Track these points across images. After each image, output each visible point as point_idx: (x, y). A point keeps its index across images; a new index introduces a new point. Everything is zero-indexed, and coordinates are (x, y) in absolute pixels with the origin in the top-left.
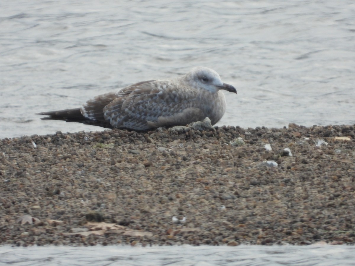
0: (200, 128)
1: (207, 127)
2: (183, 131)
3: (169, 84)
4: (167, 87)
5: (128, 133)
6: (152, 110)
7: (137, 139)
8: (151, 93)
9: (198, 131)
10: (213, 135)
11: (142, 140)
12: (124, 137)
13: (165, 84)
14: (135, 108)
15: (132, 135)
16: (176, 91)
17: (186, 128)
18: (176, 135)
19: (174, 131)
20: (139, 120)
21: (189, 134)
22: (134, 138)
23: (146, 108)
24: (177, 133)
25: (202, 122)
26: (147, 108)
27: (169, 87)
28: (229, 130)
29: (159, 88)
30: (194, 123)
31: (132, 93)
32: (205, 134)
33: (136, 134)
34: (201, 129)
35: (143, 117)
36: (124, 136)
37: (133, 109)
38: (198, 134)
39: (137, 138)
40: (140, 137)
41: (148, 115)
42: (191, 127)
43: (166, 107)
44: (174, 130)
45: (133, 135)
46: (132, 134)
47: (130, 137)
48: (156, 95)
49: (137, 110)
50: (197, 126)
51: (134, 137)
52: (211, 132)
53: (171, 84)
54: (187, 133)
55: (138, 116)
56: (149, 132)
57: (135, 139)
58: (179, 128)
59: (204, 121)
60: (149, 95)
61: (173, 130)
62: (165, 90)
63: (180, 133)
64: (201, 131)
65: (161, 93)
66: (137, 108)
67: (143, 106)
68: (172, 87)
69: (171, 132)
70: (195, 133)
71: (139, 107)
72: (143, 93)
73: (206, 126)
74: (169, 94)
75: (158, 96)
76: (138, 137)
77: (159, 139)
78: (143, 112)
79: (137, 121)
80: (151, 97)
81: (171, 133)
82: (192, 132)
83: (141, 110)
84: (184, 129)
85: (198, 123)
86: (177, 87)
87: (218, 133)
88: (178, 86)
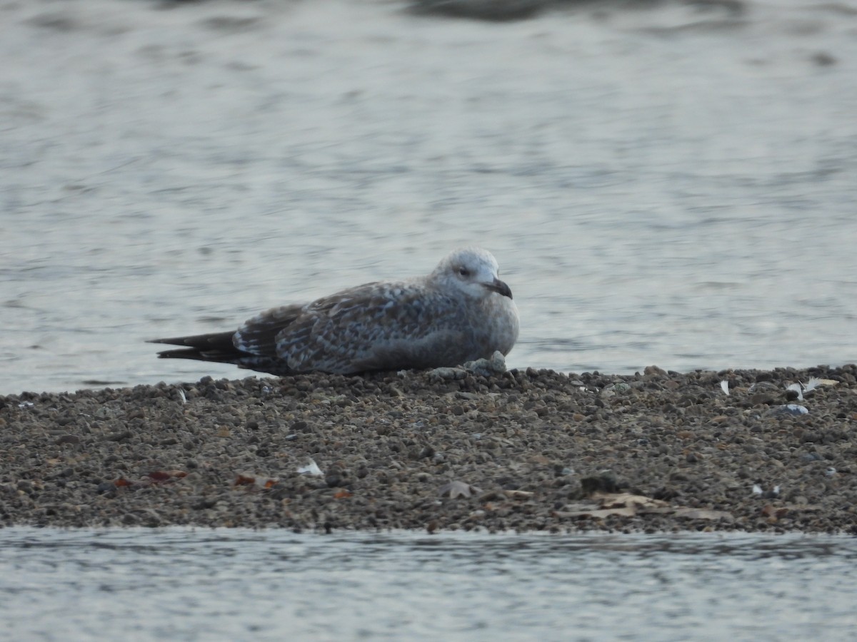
0: (484, 372)
1: (499, 369)
2: (453, 378)
3: (406, 287)
4: (402, 293)
5: (346, 381)
6: (370, 338)
7: (367, 392)
8: (371, 306)
9: (482, 378)
10: (512, 386)
11: (377, 394)
12: (341, 388)
13: (397, 287)
14: (336, 335)
15: (356, 385)
16: (419, 300)
17: (460, 370)
18: (442, 384)
19: (438, 376)
20: (343, 357)
21: (465, 382)
22: (360, 389)
23: (357, 334)
24: (443, 380)
25: (489, 361)
26: (359, 336)
27: (406, 293)
28: (539, 377)
29: (387, 295)
30: (474, 363)
31: (336, 307)
32: (497, 384)
33: (364, 383)
34: (487, 374)
35: (351, 352)
36: (341, 386)
37: (332, 336)
38: (482, 382)
39: (367, 390)
40: (373, 388)
41: (361, 347)
42: (468, 369)
43: (396, 331)
44: (436, 374)
45: (358, 384)
46: (356, 381)
47: (353, 387)
48: (380, 310)
49: (340, 339)
50: (480, 367)
51: (359, 387)
52: (506, 379)
53: (410, 287)
54: (462, 381)
55: (342, 350)
56: (385, 379)
57: (363, 391)
58: (446, 371)
59: (492, 359)
60: (367, 309)
61: (435, 376)
62: (398, 300)
63: (448, 380)
64: (488, 378)
65: (390, 304)
66: (340, 334)
67: (352, 331)
68: (412, 293)
69: (430, 379)
70: (478, 381)
71: (343, 333)
72: (357, 305)
73: (495, 368)
74: (405, 307)
75: (384, 312)
76: (366, 388)
77: (410, 392)
78: (352, 343)
79: (339, 359)
80: (371, 312)
81: (432, 380)
82: (472, 380)
83: (347, 339)
84: (455, 373)
85: (481, 361)
86: (422, 292)
87: (520, 382)
88: (424, 290)
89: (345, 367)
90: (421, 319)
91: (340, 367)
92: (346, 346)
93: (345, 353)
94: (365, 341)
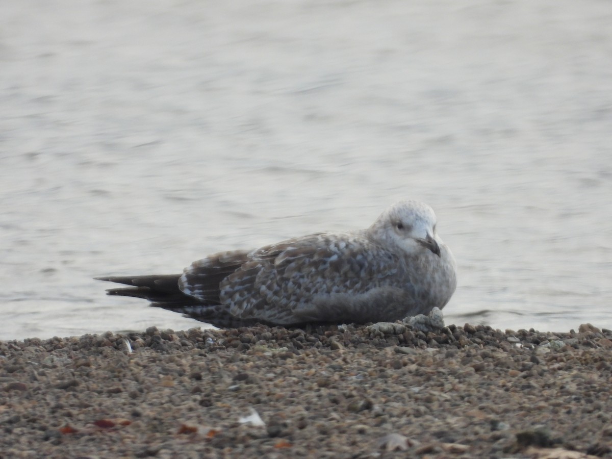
0: (423, 327)
1: (437, 325)
2: (392, 332)
3: (351, 240)
4: (347, 246)
5: (288, 333)
6: (312, 291)
7: (308, 345)
8: (316, 258)
9: (421, 333)
10: (450, 341)
11: (318, 347)
12: (283, 341)
13: (343, 240)
14: (279, 285)
15: (297, 338)
16: (362, 254)
17: (399, 325)
18: (381, 338)
19: (377, 331)
20: (284, 308)
21: (404, 337)
22: (302, 342)
23: (299, 286)
24: (383, 335)
25: (427, 317)
26: (302, 288)
27: (351, 247)
28: (477, 333)
29: (332, 247)
30: (413, 318)
31: (282, 255)
32: (435, 339)
33: (305, 336)
34: (426, 330)
35: (292, 304)
36: (282, 338)
37: (275, 287)
38: (421, 337)
39: (308, 343)
40: (314, 341)
41: (302, 300)
42: (407, 324)
43: (338, 286)
44: (376, 328)
45: (300, 336)
46: (298, 334)
47: (295, 340)
48: (325, 263)
49: (283, 291)
50: (419, 322)
51: (301, 341)
52: (444, 335)
53: (355, 241)
54: (401, 336)
55: (284, 301)
56: (326, 333)
57: (304, 343)
58: (385, 326)
59: (431, 315)
60: (311, 260)
61: (375, 330)
62: (343, 253)
63: (387, 334)
64: (426, 333)
65: (334, 258)
66: (283, 286)
67: (294, 283)
68: (356, 247)
69: (370, 333)
70: (416, 336)
71: (286, 285)
72: (302, 255)
73: (433, 323)
74: (349, 261)
75: (328, 265)
76: (308, 340)
77: (350, 345)
78: (295, 294)
79: (280, 310)
80: (316, 264)
81: (372, 334)
82: (410, 334)
83: (290, 291)
84: (394, 329)
85: (420, 317)
86: (366, 247)
87: (457, 338)
88: (368, 245)
89: (285, 318)
90: (363, 274)
91: (281, 318)
92: (288, 298)
93: (286, 305)
94: (307, 294)
